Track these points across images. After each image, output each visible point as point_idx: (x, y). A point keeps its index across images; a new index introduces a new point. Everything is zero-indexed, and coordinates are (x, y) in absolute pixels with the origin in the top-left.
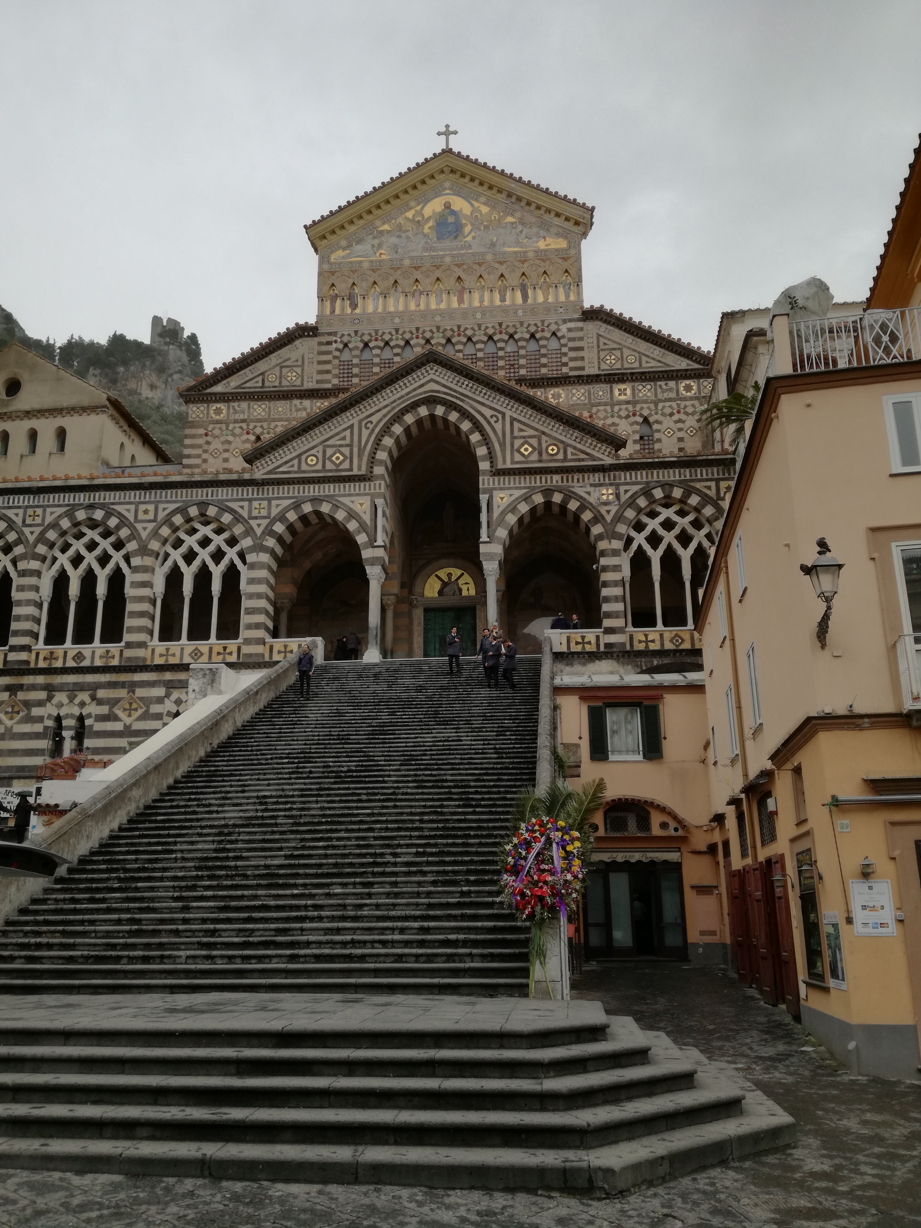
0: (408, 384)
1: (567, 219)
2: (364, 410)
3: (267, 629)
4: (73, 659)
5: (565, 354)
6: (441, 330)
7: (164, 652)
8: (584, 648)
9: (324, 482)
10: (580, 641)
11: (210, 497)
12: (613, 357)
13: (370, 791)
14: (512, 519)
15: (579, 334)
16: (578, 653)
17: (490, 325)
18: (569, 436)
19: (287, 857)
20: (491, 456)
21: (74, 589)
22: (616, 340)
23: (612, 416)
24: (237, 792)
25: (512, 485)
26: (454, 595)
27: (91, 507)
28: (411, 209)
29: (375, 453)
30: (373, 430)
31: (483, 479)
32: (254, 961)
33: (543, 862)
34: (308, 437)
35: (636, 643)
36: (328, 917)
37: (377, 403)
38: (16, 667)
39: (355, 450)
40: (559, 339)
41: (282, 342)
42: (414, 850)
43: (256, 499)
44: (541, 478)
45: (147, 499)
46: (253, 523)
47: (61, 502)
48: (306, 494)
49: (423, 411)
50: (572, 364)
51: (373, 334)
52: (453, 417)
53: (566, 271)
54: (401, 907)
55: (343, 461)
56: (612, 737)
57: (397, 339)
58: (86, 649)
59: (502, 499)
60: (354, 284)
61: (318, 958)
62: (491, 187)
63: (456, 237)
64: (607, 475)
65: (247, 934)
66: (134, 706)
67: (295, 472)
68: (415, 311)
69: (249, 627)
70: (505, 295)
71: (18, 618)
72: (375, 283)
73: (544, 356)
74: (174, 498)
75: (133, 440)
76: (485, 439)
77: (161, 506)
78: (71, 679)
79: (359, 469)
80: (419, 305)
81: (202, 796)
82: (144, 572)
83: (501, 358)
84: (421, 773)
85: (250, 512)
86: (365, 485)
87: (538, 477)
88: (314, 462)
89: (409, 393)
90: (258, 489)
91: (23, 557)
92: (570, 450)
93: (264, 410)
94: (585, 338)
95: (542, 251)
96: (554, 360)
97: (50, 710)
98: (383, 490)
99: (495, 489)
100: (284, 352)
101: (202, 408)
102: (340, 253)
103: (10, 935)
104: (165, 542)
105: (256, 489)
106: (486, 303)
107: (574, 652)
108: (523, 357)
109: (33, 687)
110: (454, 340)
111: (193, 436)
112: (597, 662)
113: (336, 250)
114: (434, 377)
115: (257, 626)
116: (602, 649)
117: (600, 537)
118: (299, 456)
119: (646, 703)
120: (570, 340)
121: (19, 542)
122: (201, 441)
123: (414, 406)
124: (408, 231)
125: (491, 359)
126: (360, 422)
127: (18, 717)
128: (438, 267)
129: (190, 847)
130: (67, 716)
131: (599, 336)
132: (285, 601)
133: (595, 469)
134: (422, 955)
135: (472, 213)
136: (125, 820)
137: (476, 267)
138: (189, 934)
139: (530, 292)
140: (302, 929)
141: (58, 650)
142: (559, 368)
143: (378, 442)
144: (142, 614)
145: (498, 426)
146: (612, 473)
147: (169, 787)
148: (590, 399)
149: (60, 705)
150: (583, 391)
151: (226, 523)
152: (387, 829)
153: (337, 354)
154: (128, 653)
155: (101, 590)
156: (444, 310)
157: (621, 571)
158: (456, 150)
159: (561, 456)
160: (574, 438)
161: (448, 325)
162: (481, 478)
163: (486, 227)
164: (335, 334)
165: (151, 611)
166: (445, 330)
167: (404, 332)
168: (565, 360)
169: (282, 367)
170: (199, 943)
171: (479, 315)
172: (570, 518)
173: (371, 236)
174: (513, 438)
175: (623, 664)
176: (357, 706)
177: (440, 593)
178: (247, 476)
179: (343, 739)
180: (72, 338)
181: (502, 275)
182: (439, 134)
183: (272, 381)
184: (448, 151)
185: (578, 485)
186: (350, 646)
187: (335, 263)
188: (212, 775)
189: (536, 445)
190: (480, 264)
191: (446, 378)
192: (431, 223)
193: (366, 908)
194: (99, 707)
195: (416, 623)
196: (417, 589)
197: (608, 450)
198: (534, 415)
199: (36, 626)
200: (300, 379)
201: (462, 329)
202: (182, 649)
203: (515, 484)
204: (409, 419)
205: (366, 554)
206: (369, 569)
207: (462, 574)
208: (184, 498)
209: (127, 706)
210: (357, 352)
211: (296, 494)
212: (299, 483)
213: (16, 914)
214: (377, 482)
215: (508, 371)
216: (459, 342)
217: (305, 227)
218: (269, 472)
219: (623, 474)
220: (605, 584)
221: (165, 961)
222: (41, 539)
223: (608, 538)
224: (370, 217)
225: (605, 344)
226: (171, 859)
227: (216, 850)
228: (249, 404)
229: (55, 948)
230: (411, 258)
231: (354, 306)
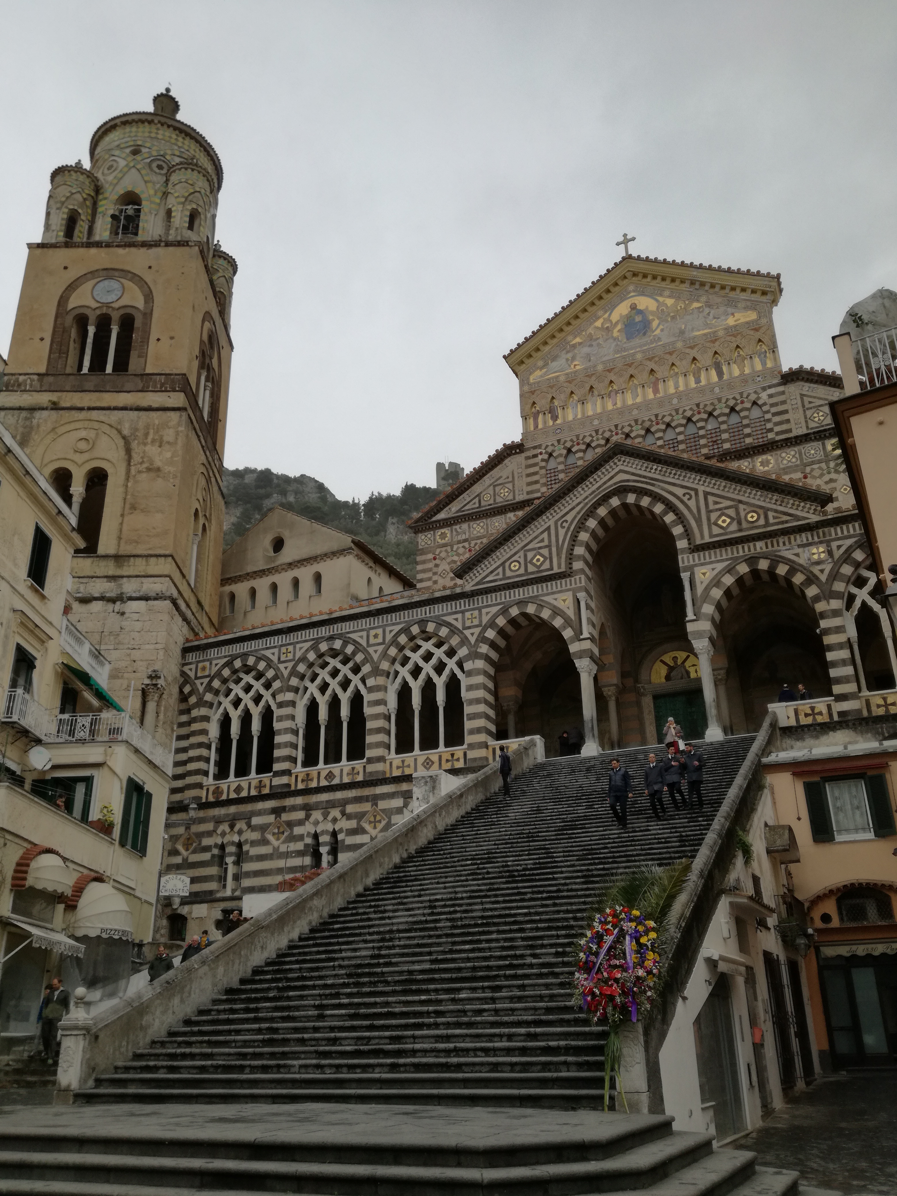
0: (598, 479)
1: (754, 292)
2: (558, 511)
3: (489, 733)
4: (326, 778)
5: (769, 420)
6: (639, 423)
7: (400, 764)
8: (814, 719)
9: (528, 585)
10: (810, 712)
11: (428, 615)
12: (821, 414)
13: (535, 889)
14: (717, 593)
15: (782, 398)
16: (808, 726)
17: (687, 408)
18: (768, 500)
19: (432, 962)
20: (688, 534)
21: (323, 714)
22: (822, 396)
23: (829, 473)
24: (414, 897)
25: (713, 559)
26: (682, 678)
27: (331, 638)
28: (599, 318)
29: (572, 550)
30: (569, 528)
31: (683, 558)
32: (358, 1071)
33: (615, 957)
34: (510, 545)
35: (874, 708)
36: (443, 1024)
37: (570, 502)
38: (279, 791)
39: (554, 549)
40: (760, 406)
41: (493, 464)
42: (553, 950)
43: (468, 610)
44: (743, 548)
45: (376, 625)
46: (467, 633)
47: (307, 638)
48: (512, 598)
49: (615, 502)
50: (777, 429)
51: (575, 440)
52: (645, 502)
53: (760, 341)
54: (519, 1012)
55: (544, 562)
56: (836, 814)
57: (598, 440)
58: (335, 768)
59: (704, 574)
60: (553, 398)
61: (418, 1067)
62: (673, 280)
63: (645, 334)
64: (815, 533)
65: (365, 1042)
66: (378, 818)
67: (501, 580)
68: (613, 410)
69: (472, 732)
70: (699, 377)
71: (280, 746)
72: (572, 393)
73: (747, 426)
74: (398, 621)
75: (379, 574)
76: (680, 518)
77: (388, 629)
78: (324, 797)
79: (559, 567)
80: (616, 404)
81: (380, 903)
82: (378, 691)
83: (703, 437)
84: (593, 867)
85: (464, 623)
86: (566, 582)
87: (740, 547)
88: (517, 568)
89: (600, 487)
90: (469, 601)
91: (280, 690)
92: (771, 514)
93: (482, 527)
94: (788, 401)
95: (731, 327)
96: (759, 428)
97: (309, 828)
98: (583, 584)
99: (696, 565)
100: (495, 473)
101: (429, 536)
102: (538, 373)
103: (168, 1045)
104: (393, 661)
105: (467, 600)
106: (681, 388)
107: (803, 726)
108: (725, 431)
109: (294, 808)
110: (653, 429)
111: (424, 562)
112: (831, 733)
113: (534, 371)
114: (622, 468)
115: (478, 730)
116: (836, 718)
117: (817, 599)
118: (503, 564)
119: (870, 773)
120: (772, 405)
121: (276, 677)
122: (430, 565)
123: (606, 498)
124: (598, 339)
125: (692, 440)
126: (556, 523)
127: (283, 838)
128: (630, 365)
129: (353, 954)
130: (323, 832)
131: (802, 396)
132: (511, 703)
133: (800, 529)
134: (516, 1064)
135: (658, 308)
136: (306, 930)
137: (667, 356)
138: (313, 1043)
139: (725, 368)
140: (414, 1037)
141: (313, 770)
142: (765, 435)
143: (574, 539)
144: (379, 730)
145: (692, 503)
146: (821, 531)
147: (359, 895)
148: (801, 459)
149: (316, 823)
150: (793, 453)
151: (444, 636)
152: (537, 929)
153: (543, 464)
154: (370, 768)
155: (345, 712)
156: (640, 403)
157: (845, 632)
158: (635, 255)
159: (762, 522)
160: (773, 501)
161: (645, 416)
162: (680, 557)
163: (673, 318)
164: (540, 446)
165: (387, 727)
166: (643, 421)
167: (604, 432)
168: (769, 426)
169: (495, 486)
170: (316, 1052)
171: (675, 401)
172: (783, 583)
173: (564, 352)
174: (709, 512)
175: (862, 733)
176: (557, 801)
177: (668, 678)
178: (458, 590)
179: (532, 837)
180: (373, 495)
181: (694, 359)
182: (618, 244)
183: (487, 500)
184: (628, 258)
185: (784, 548)
186: (572, 741)
187: (534, 383)
188: (400, 880)
189: (733, 514)
190: (671, 353)
191: (634, 466)
192: (619, 327)
193: (485, 1014)
194: (349, 822)
195: (646, 711)
196: (643, 676)
197: (813, 507)
198: (728, 485)
199: (294, 751)
200: (512, 494)
201: (660, 418)
202: (416, 760)
203: (716, 557)
204: (602, 511)
205: (573, 648)
206: (578, 663)
207: (688, 657)
208: (406, 619)
209: (372, 819)
210: (561, 459)
211: (503, 600)
212: (504, 589)
213: (181, 1024)
214: (577, 577)
215: (711, 448)
216: (659, 430)
217: (504, 357)
218: (477, 584)
219: (832, 530)
220: (830, 648)
221: (282, 1070)
222: (294, 672)
223: (825, 599)
224: (562, 335)
225: (810, 402)
226: (330, 967)
227: (372, 957)
228: (469, 525)
229: (197, 1057)
230: (603, 363)
231: (555, 418)
